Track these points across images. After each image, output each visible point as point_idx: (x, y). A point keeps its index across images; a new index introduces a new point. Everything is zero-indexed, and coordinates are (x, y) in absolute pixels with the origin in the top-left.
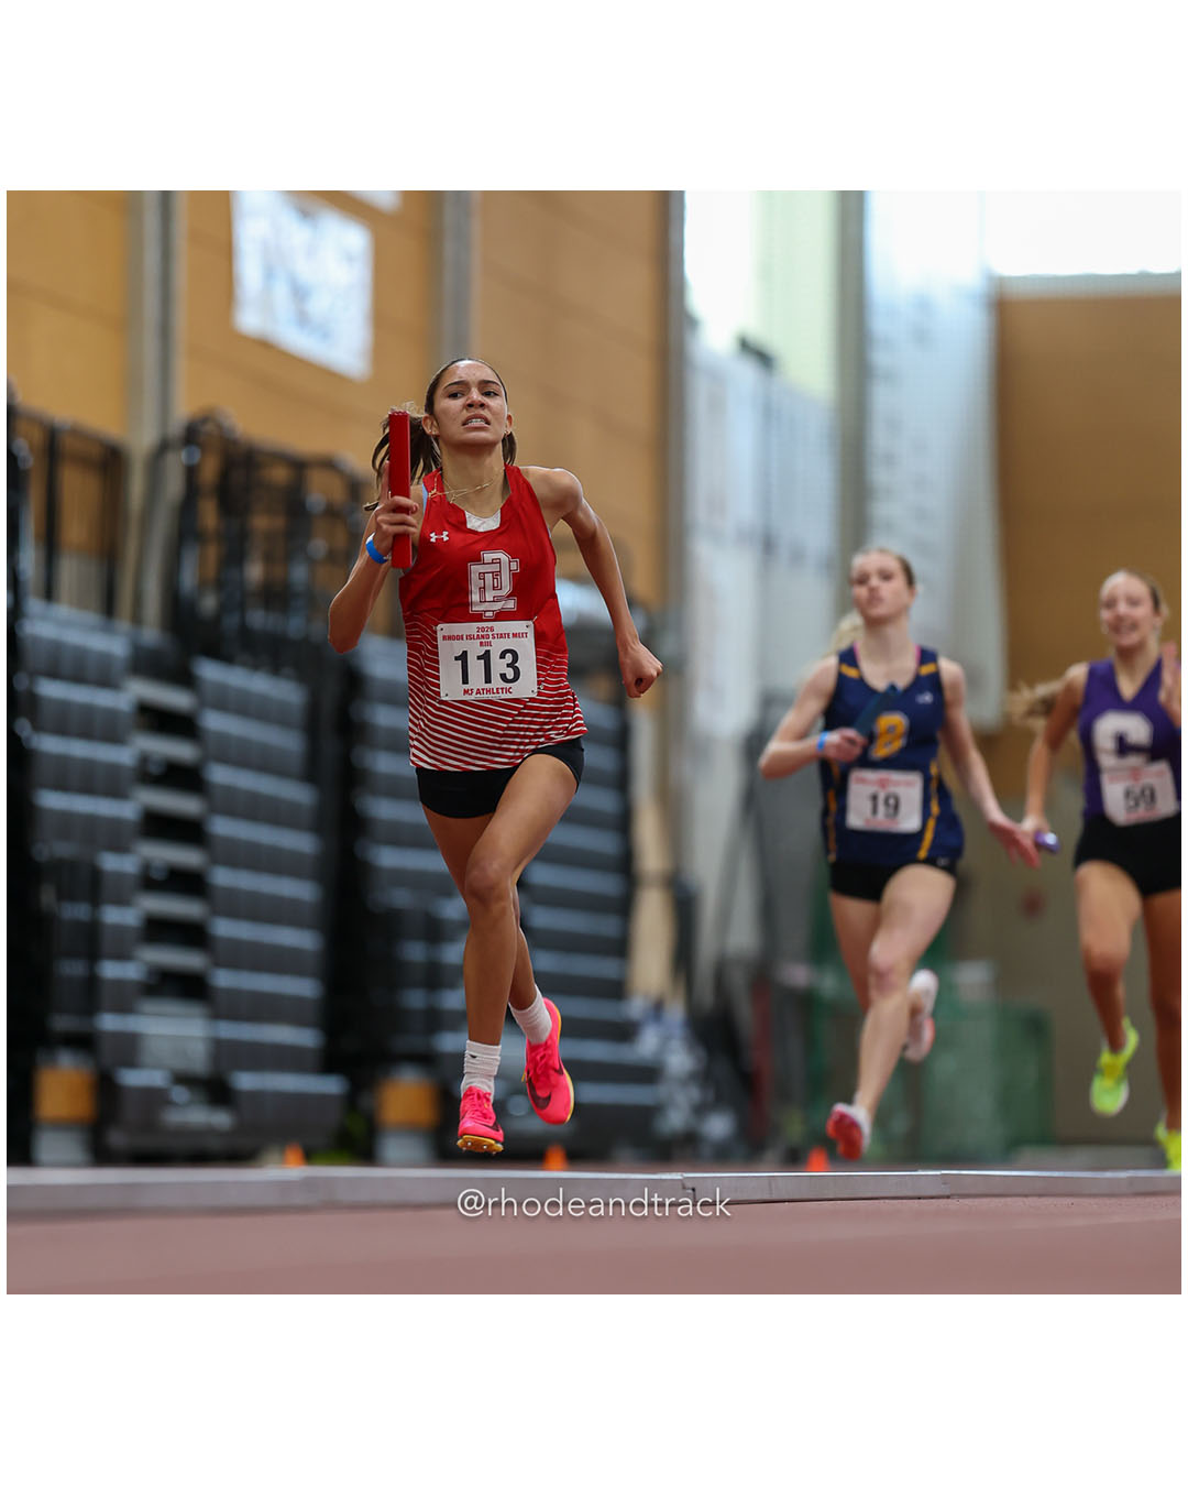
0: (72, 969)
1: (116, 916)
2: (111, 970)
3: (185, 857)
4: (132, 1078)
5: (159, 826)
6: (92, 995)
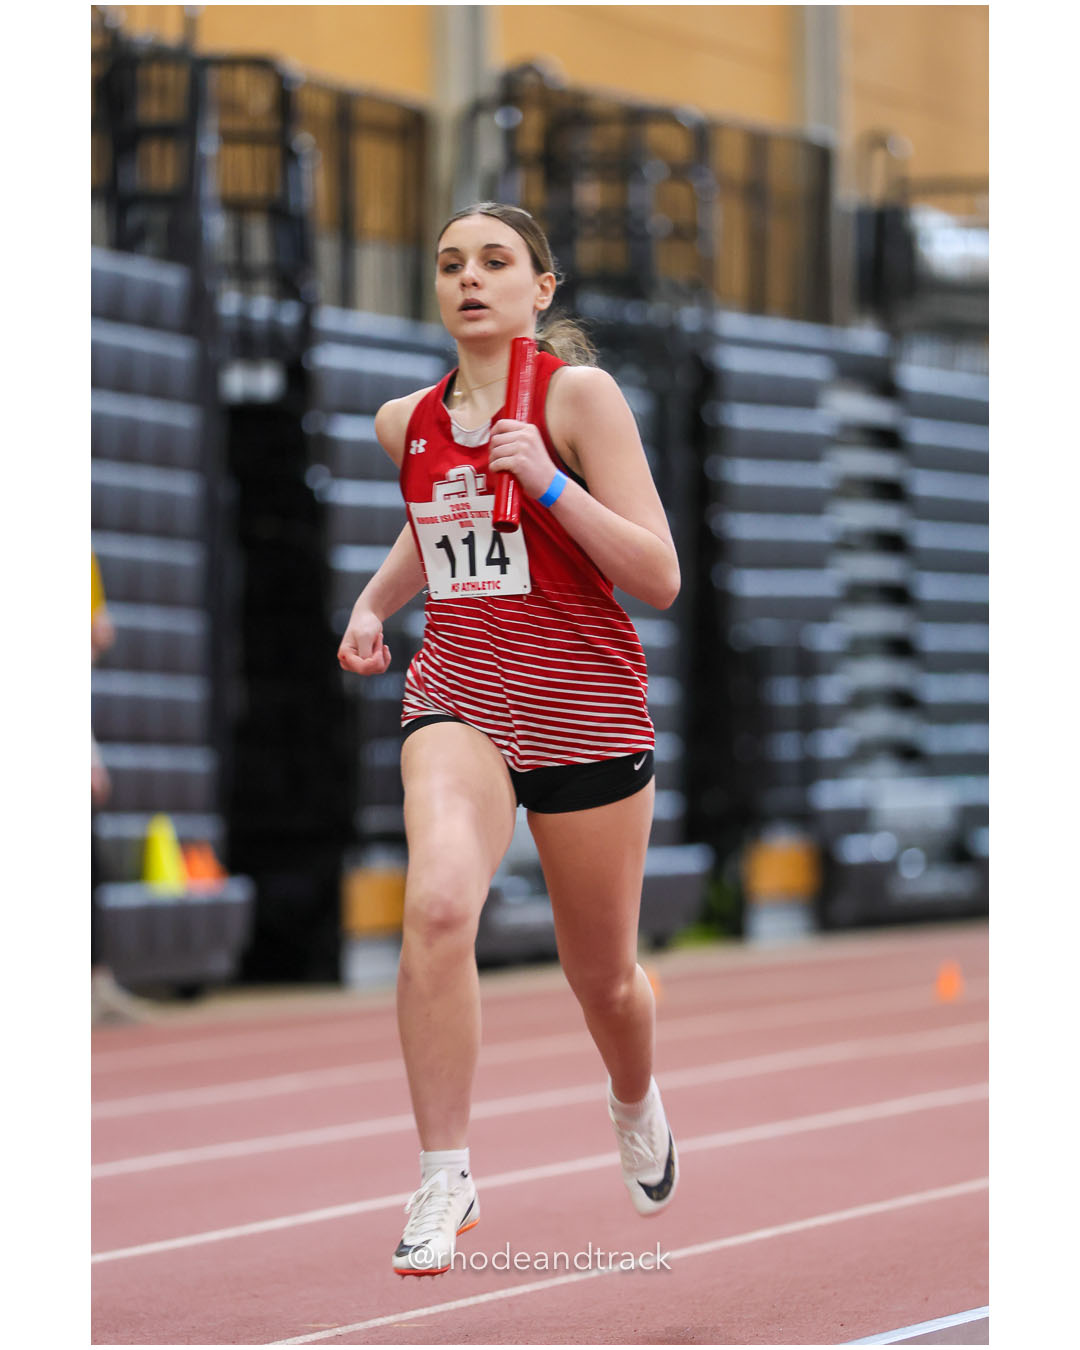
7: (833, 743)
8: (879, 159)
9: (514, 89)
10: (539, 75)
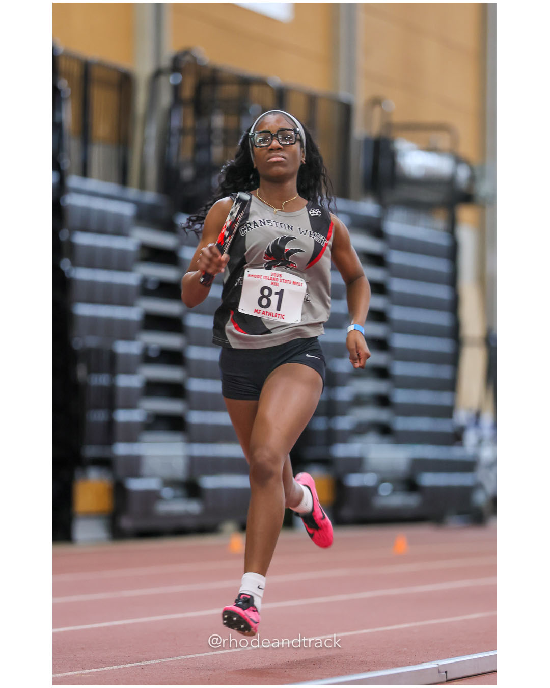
0: (97, 416)
1: (125, 381)
2: (123, 416)
3: (171, 341)
4: (135, 484)
5: (153, 322)
6: (110, 432)
7: (344, 423)
8: (377, 111)
9: (177, 64)
10: (195, 58)
